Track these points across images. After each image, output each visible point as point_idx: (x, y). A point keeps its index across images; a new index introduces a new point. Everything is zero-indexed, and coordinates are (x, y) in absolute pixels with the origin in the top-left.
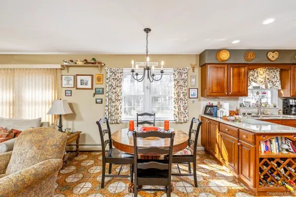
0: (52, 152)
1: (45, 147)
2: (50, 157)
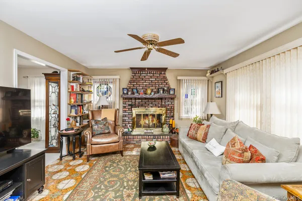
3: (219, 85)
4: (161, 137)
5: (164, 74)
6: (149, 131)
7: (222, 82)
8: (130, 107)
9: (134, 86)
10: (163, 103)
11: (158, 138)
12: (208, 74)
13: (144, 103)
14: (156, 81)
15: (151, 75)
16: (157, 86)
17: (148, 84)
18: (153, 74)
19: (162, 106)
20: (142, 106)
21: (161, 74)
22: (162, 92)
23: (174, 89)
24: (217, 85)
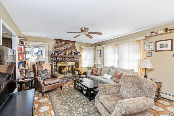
0: (148, 92)
1: (142, 88)
2: (146, 95)
3: (100, 51)
4: (75, 77)
5: (74, 44)
6: (67, 75)
7: (101, 50)
8: (55, 62)
9: (58, 50)
10: (74, 60)
11: (73, 78)
12: (94, 46)
13: (64, 60)
14: (70, 48)
15: (68, 44)
16: (71, 50)
17: (66, 49)
18: (69, 44)
19: (73, 61)
20: (63, 61)
21: (72, 44)
22: (74, 54)
23: (80, 52)
24: (98, 51)
